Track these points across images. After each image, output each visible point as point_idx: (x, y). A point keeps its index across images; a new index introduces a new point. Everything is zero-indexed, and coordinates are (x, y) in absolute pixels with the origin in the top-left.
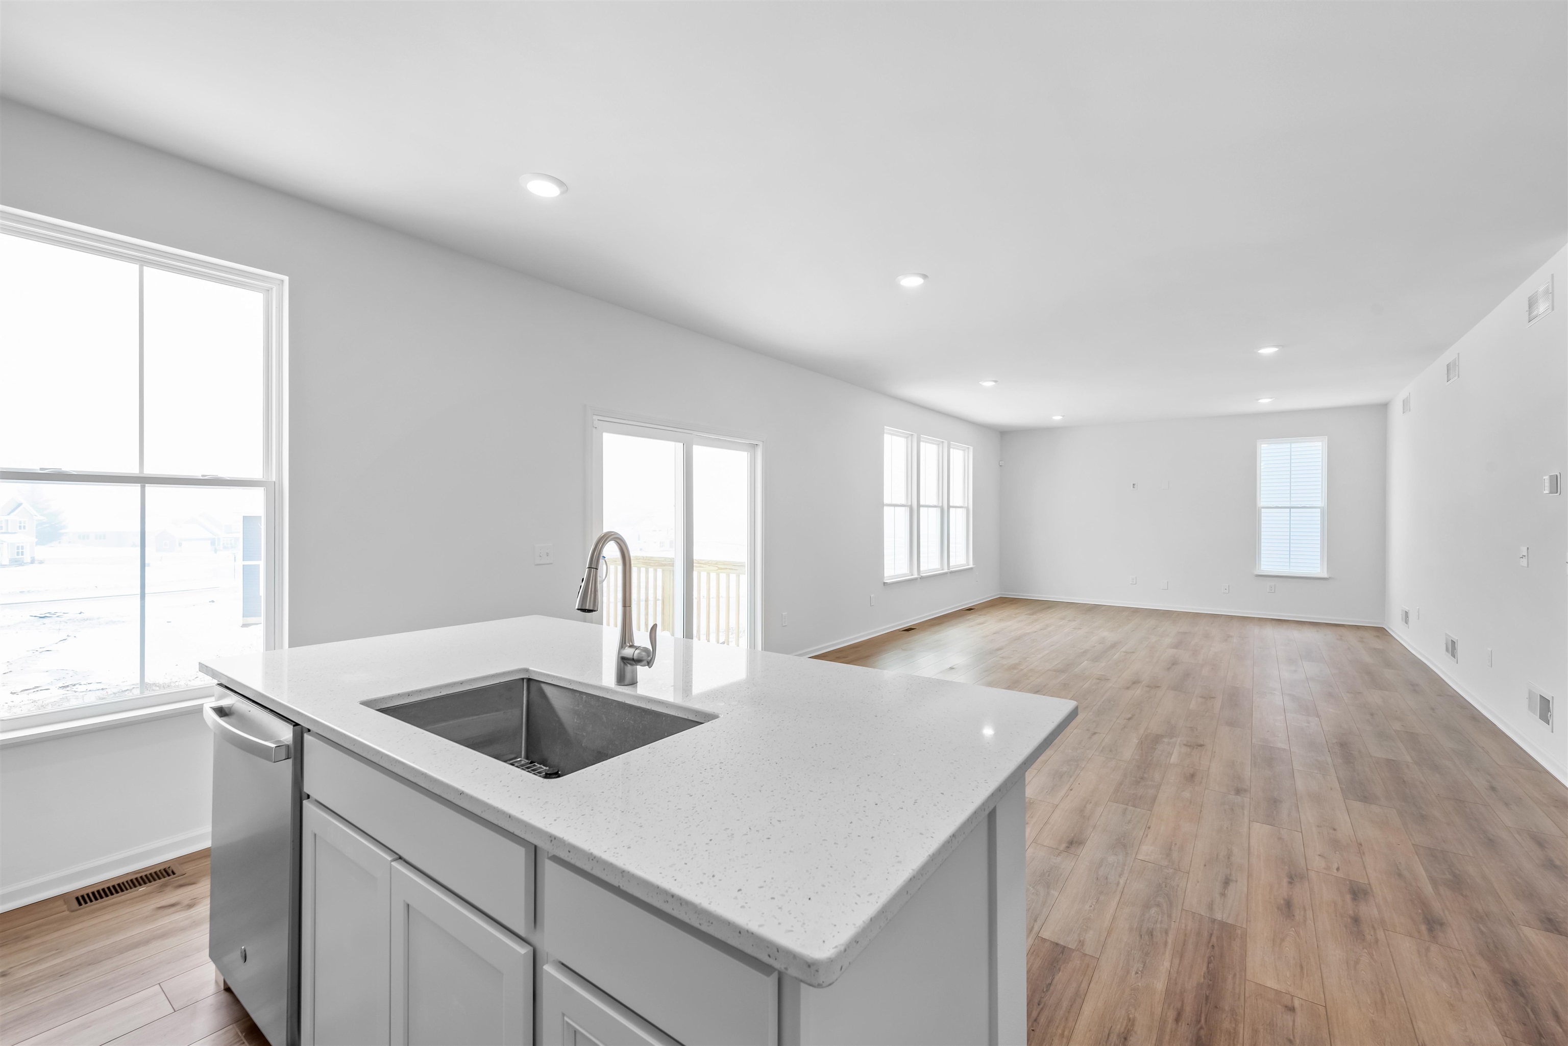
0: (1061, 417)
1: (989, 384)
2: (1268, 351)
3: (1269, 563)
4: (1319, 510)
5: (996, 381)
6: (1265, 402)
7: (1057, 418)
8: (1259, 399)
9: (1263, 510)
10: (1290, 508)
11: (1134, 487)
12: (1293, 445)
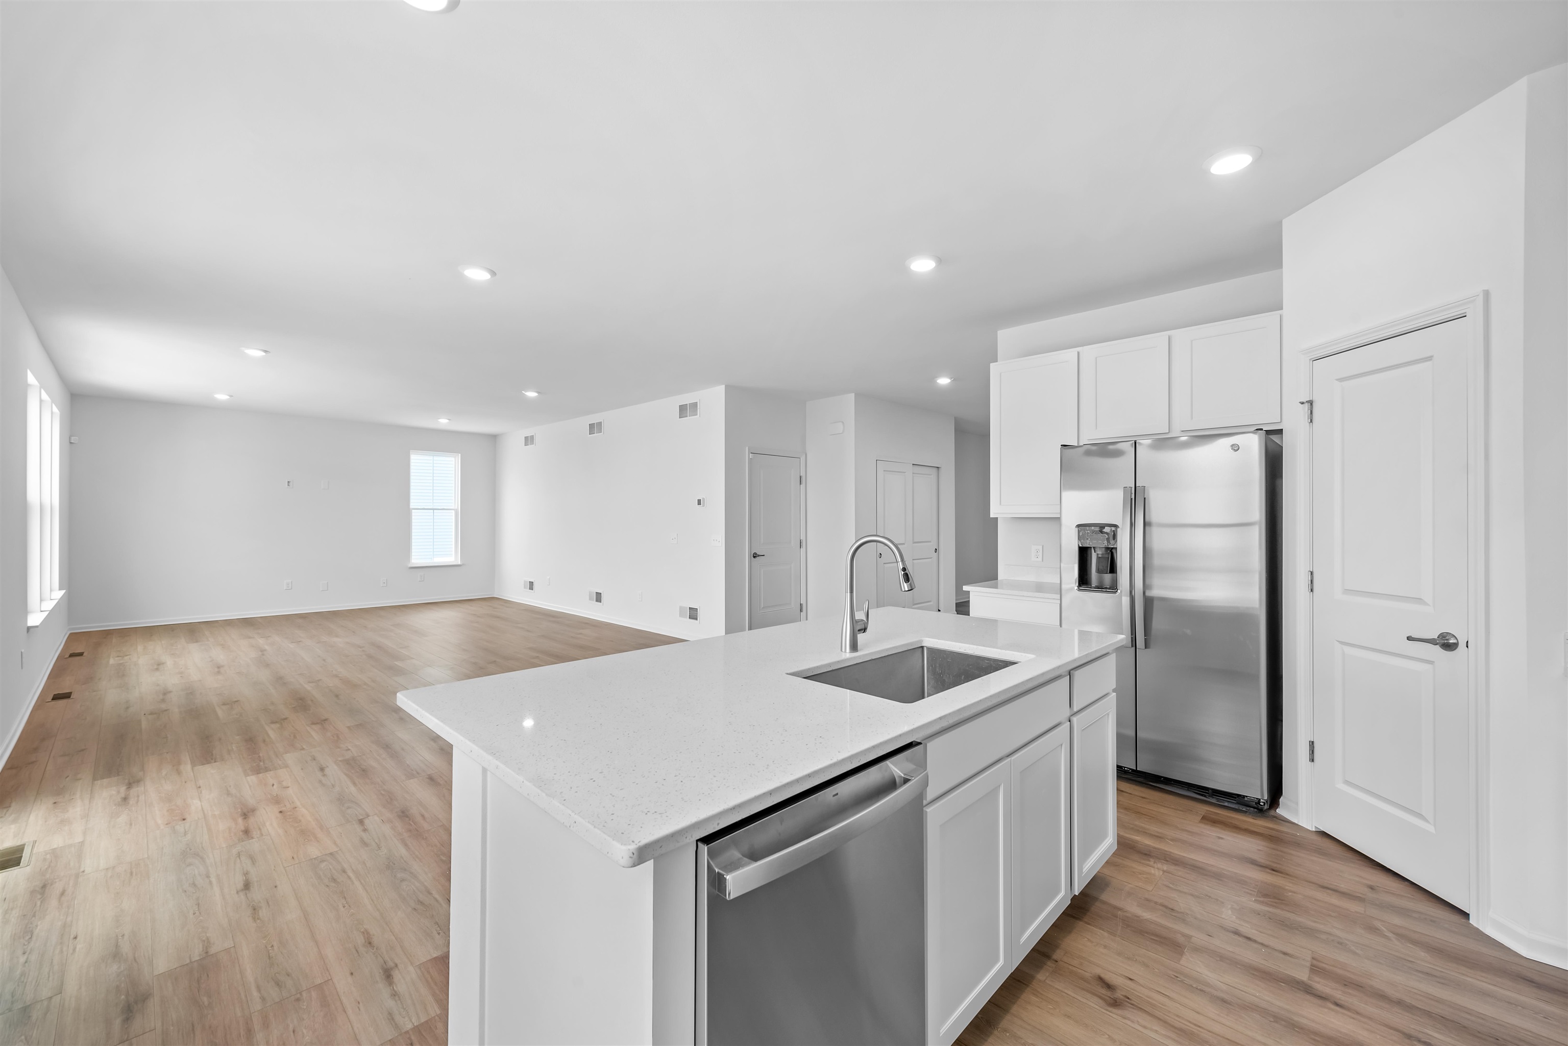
0: (229, 397)
1: (256, 353)
2: (532, 394)
3: (417, 559)
4: (453, 511)
5: (265, 351)
6: (443, 422)
7: (222, 397)
8: (439, 419)
9: (413, 511)
10: (433, 509)
11: (288, 485)
12: (436, 458)
